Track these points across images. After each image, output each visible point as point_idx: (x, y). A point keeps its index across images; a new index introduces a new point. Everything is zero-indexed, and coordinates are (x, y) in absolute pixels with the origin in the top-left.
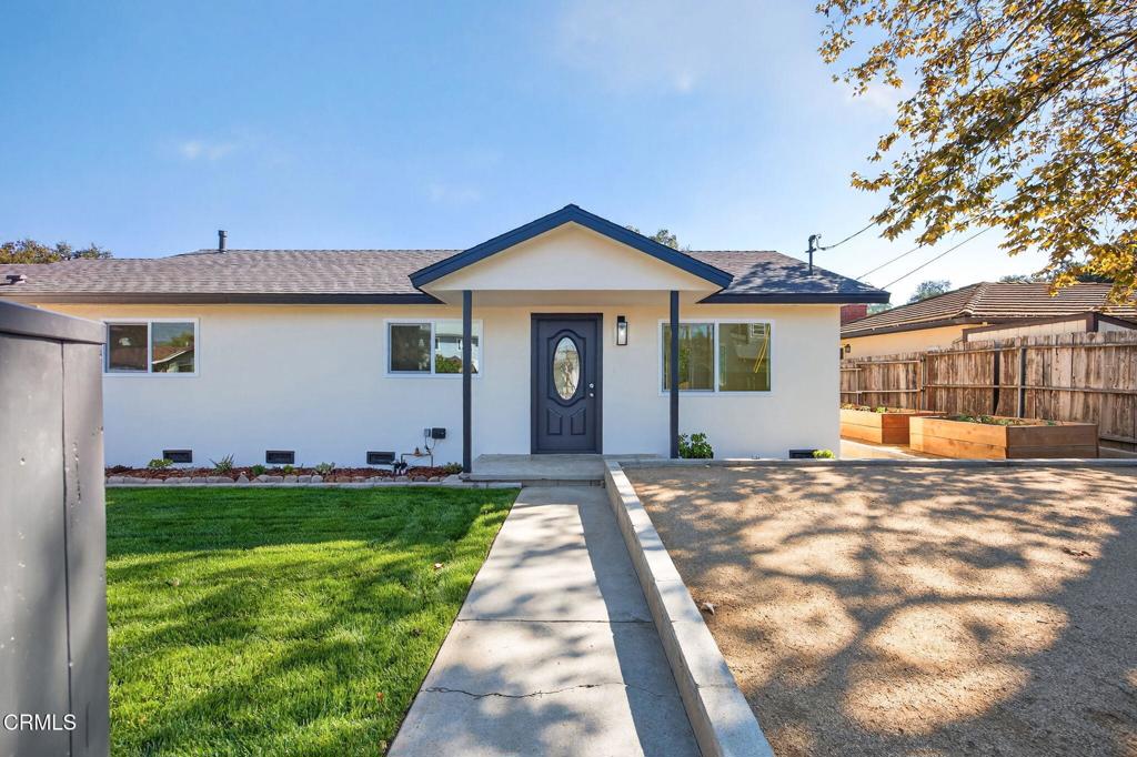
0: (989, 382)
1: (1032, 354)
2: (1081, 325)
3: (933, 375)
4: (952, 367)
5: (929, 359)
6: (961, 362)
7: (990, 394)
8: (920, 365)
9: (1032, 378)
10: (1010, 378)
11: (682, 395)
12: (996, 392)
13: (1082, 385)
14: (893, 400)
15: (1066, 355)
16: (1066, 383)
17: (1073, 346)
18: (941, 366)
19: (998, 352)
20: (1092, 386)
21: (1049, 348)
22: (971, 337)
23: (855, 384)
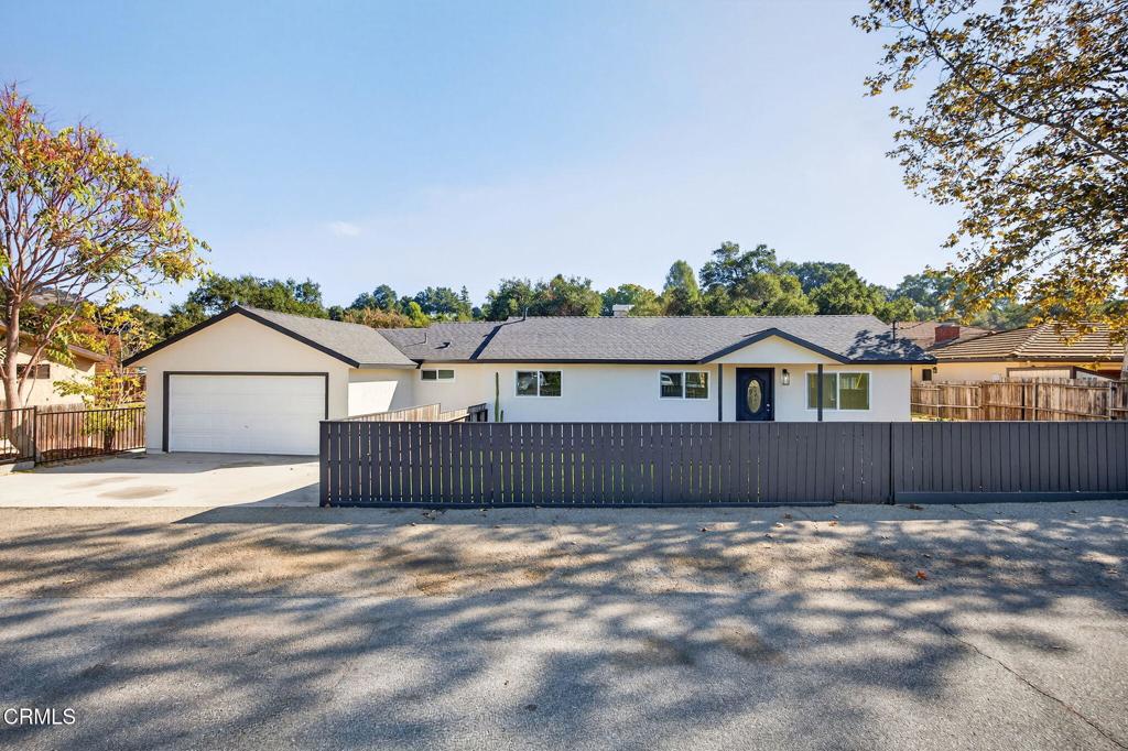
0: (1019, 404)
1: (1041, 389)
2: (1067, 373)
3: (987, 397)
4: (999, 394)
5: (985, 386)
6: (1004, 390)
7: (1020, 411)
8: (980, 390)
9: (1041, 405)
10: (1030, 402)
11: (824, 411)
12: (1023, 410)
13: (1064, 409)
14: (963, 413)
15: (1057, 390)
16: (1057, 408)
17: (1060, 386)
18: (992, 391)
19: (1024, 385)
20: (1069, 409)
21: (1049, 385)
22: (1012, 374)
23: (936, 400)
